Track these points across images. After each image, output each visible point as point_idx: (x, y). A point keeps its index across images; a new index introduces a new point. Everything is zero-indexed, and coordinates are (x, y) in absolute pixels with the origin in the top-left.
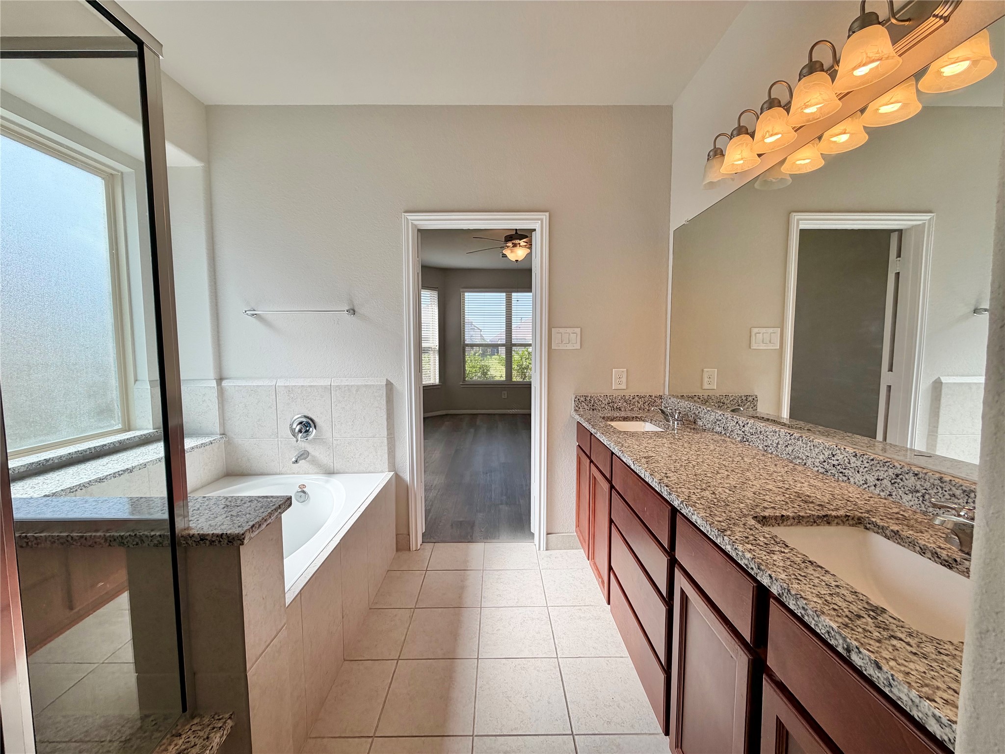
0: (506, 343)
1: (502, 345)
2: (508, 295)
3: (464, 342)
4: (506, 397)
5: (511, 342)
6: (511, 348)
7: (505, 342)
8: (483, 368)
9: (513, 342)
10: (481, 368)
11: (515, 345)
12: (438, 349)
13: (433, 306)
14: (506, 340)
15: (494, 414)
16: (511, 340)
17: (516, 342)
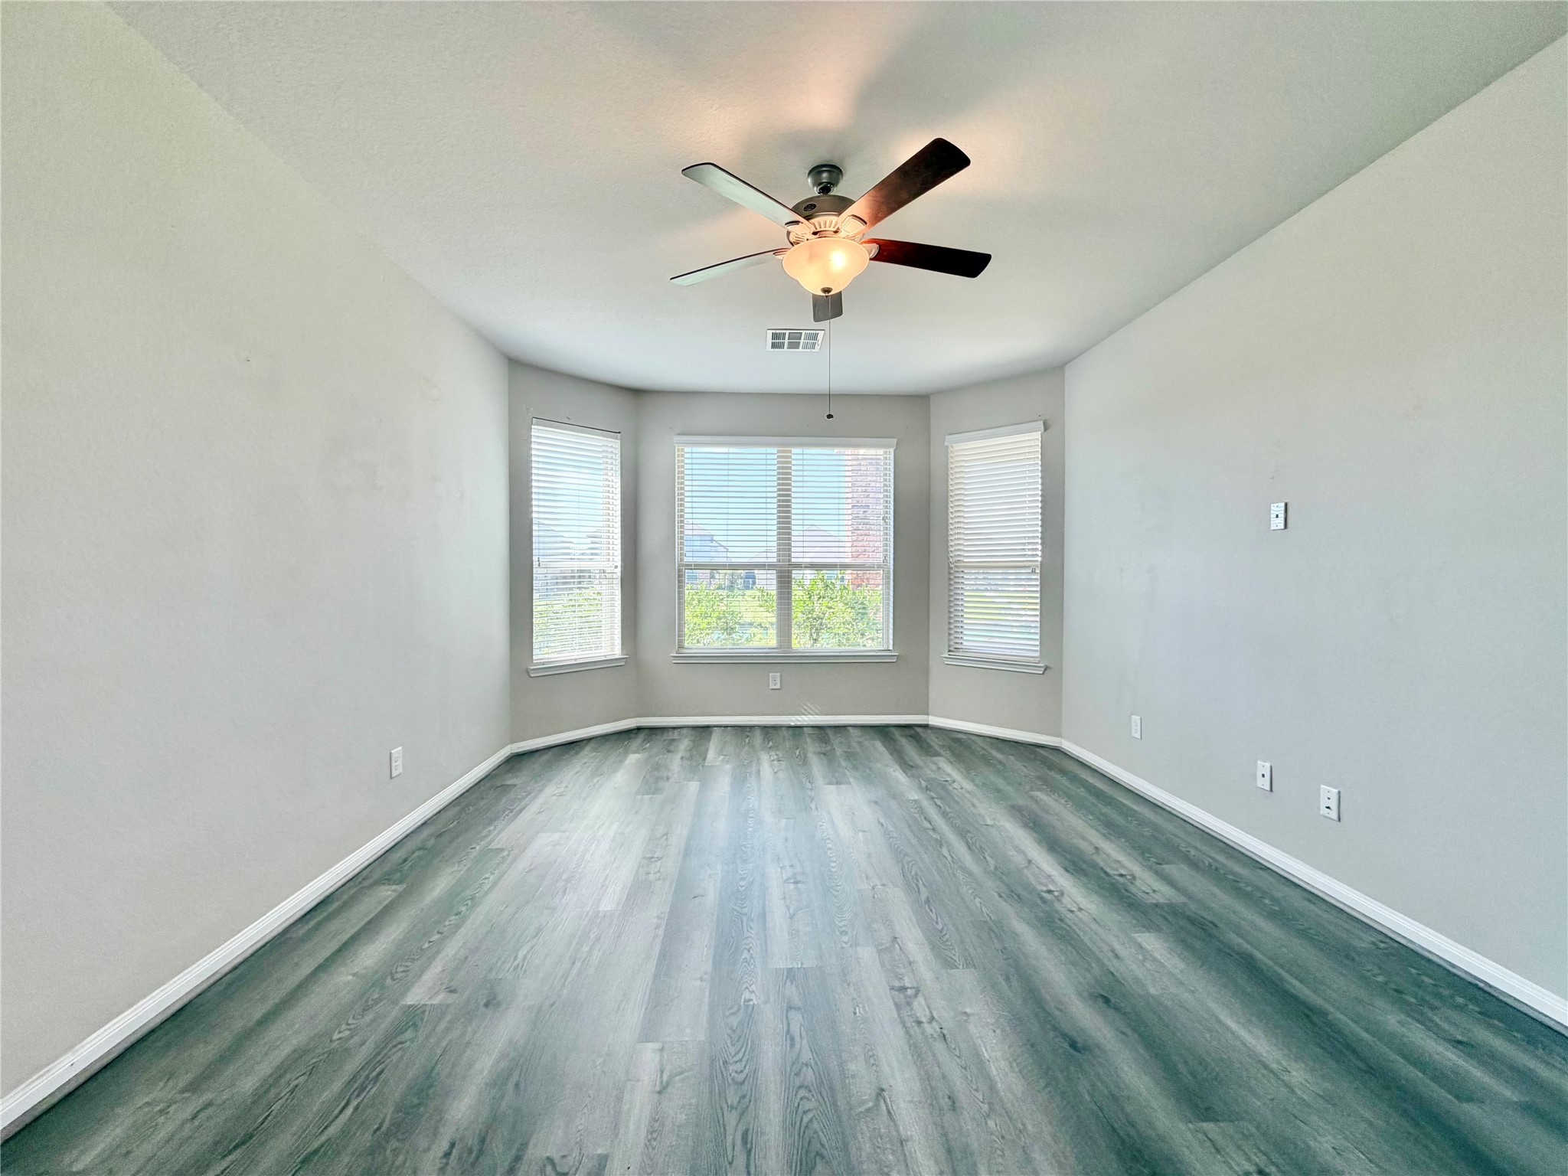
0: (779, 561)
1: (771, 566)
2: (783, 452)
3: (682, 560)
4: (778, 686)
5: (790, 561)
6: (790, 572)
7: (775, 560)
8: (725, 617)
9: (793, 560)
10: (720, 619)
11: (799, 566)
12: (619, 574)
13: (610, 474)
14: (779, 555)
15: (752, 727)
16: (790, 555)
17: (801, 560)
